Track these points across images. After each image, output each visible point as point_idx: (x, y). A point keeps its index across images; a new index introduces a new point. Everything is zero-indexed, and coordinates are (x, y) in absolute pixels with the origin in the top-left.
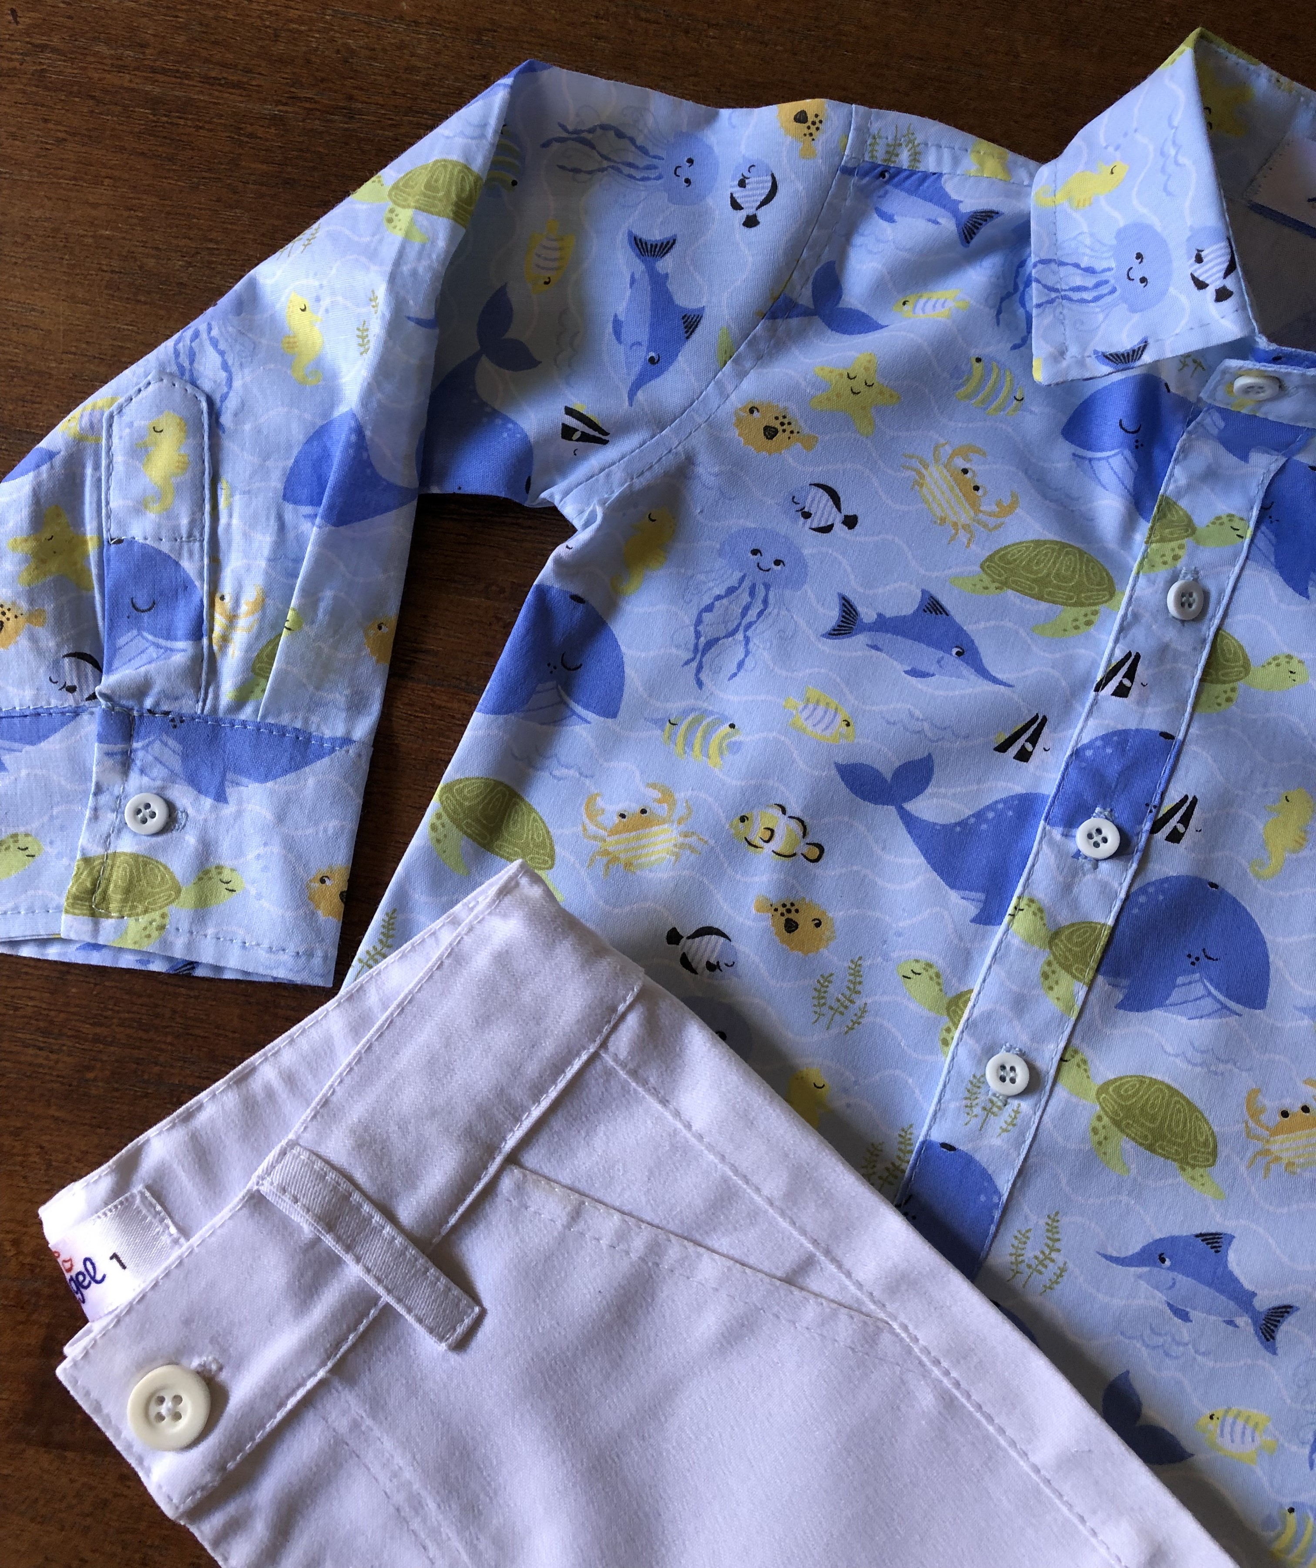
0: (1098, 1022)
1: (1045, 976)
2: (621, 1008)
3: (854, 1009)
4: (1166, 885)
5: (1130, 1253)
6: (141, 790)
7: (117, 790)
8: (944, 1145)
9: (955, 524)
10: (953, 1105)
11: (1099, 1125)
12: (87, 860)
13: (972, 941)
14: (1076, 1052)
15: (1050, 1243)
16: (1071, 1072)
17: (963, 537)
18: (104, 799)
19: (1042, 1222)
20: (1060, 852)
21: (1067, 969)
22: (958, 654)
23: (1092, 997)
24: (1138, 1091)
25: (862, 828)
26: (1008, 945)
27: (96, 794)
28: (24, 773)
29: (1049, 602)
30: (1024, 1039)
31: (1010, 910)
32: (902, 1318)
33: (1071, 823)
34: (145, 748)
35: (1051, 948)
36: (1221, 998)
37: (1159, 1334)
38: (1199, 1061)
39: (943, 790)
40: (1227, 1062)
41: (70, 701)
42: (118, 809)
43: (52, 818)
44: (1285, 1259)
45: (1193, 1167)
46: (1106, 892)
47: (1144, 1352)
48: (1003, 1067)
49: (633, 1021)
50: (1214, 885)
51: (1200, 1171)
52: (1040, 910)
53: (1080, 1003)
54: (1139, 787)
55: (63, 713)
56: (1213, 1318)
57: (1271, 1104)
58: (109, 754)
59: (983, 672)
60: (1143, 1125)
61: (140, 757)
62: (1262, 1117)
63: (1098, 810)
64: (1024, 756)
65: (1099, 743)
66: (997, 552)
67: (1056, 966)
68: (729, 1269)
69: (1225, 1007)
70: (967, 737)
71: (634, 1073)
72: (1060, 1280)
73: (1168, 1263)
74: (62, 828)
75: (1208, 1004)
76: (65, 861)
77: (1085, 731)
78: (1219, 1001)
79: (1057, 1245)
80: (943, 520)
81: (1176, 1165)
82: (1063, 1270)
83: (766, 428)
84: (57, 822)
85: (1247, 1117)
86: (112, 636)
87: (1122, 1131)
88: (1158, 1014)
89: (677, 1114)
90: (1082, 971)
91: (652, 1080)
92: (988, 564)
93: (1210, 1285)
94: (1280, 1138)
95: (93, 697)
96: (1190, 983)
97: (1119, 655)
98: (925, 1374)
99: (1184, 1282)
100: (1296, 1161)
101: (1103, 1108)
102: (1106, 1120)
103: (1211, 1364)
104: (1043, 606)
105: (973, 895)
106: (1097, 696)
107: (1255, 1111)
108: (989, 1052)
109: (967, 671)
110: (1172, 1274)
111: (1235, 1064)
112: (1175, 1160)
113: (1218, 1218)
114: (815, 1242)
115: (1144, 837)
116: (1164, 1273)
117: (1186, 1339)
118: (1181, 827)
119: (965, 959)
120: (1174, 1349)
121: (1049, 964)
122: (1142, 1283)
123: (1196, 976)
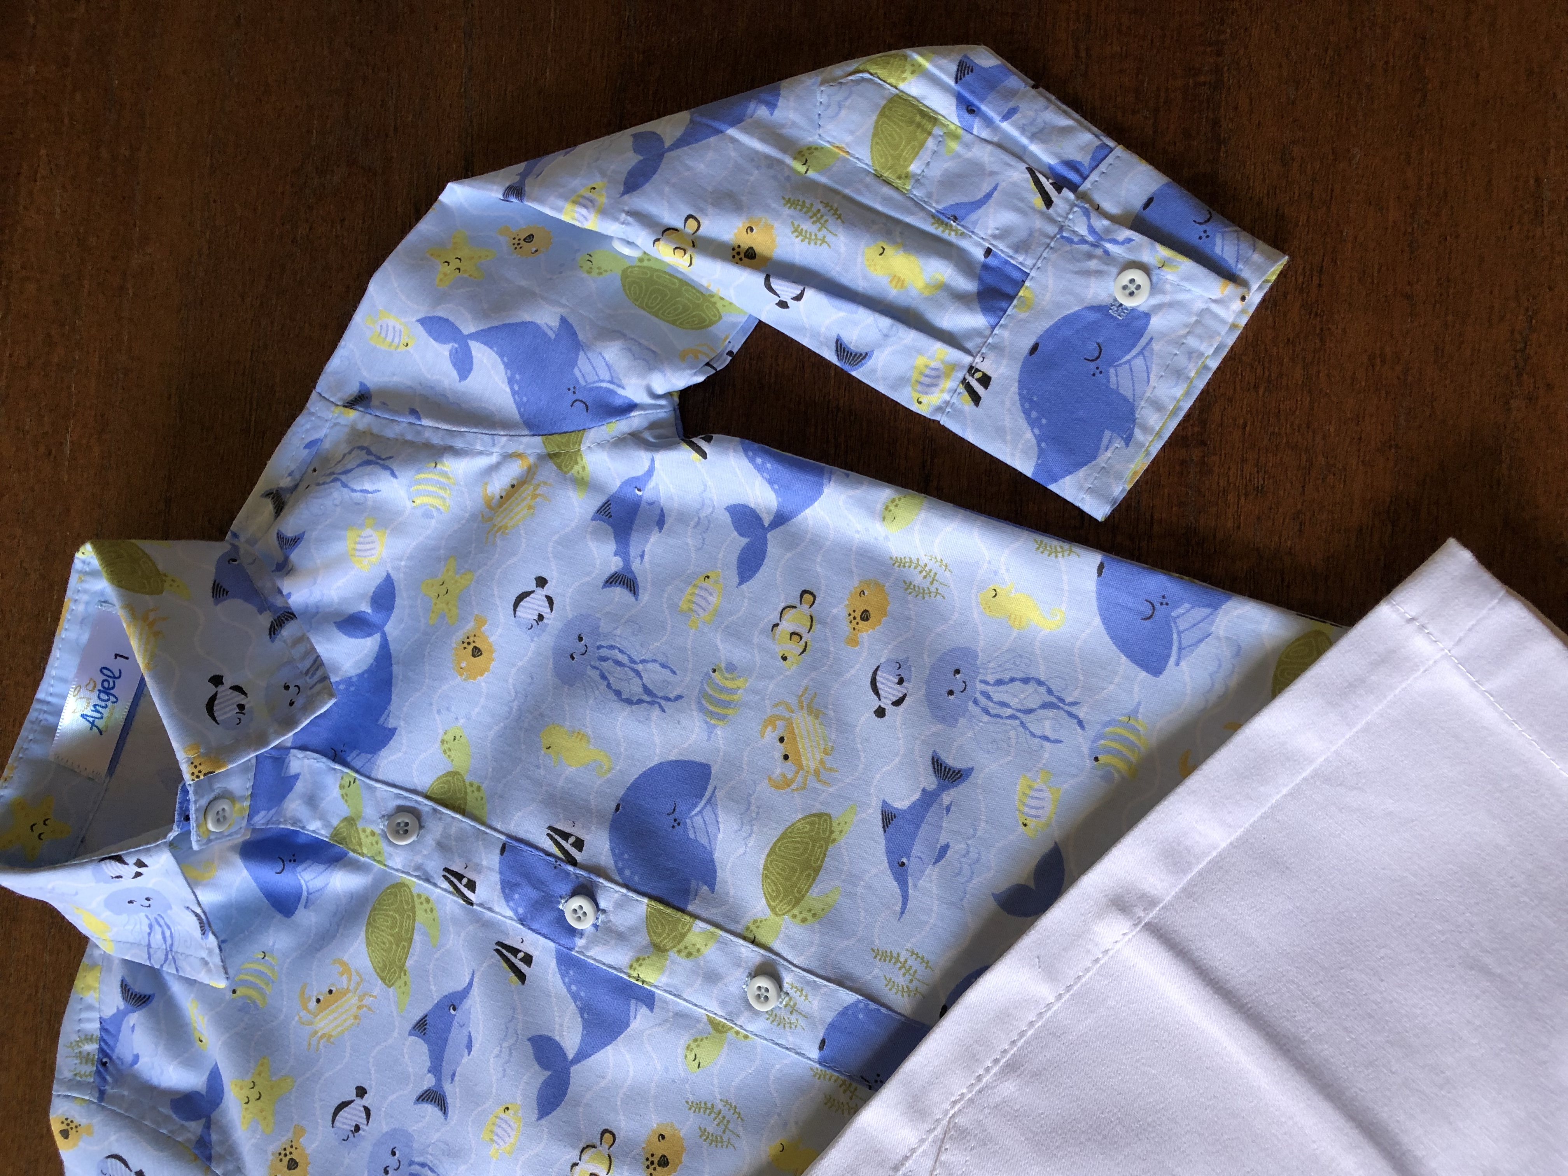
0: (724, 908)
1: (689, 955)
3: (725, 1111)
4: (617, 851)
5: (898, 891)
8: (821, 1048)
9: (359, 1007)
10: (791, 1039)
11: (799, 917)
13: (668, 1011)
14: (748, 928)
15: (893, 960)
16: (763, 936)
17: (368, 1001)
19: (878, 964)
20: (593, 941)
21: (683, 936)
22: (454, 1009)
23: (704, 914)
24: (773, 881)
25: (588, 1096)
26: (667, 985)
29: (413, 933)
30: (740, 974)
31: (640, 984)
32: (946, 1105)
33: (573, 932)
35: (667, 950)
36: (703, 802)
37: (961, 868)
38: (748, 827)
39: (557, 1027)
40: (749, 804)
44: (897, 760)
45: (832, 832)
46: (621, 904)
47: (976, 880)
48: (759, 996)
50: (618, 806)
51: (835, 827)
53: (709, 927)
54: (543, 872)
56: (944, 825)
57: (779, 769)
59: (465, 993)
60: (799, 879)
62: (789, 776)
63: (561, 907)
64: (528, 960)
65: (512, 904)
66: (378, 974)
67: (681, 946)
69: (709, 801)
70: (514, 1009)
72: (920, 955)
73: (904, 860)
75: (708, 813)
77: (504, 914)
78: (705, 805)
79: (895, 955)
80: (356, 1017)
81: (830, 847)
82: (913, 953)
83: (289, 1168)
85: (789, 790)
87: (803, 896)
88: (717, 855)
90: (684, 925)
92: (388, 982)
93: (918, 826)
94: (804, 763)
96: (693, 827)
97: (446, 885)
98: (988, 1087)
99: (918, 849)
100: (822, 747)
101: (786, 912)
102: (796, 911)
103: (983, 824)
104: (417, 937)
106: (477, 905)
107: (785, 783)
108: (748, 1005)
109: (468, 1003)
110: (912, 858)
111: (751, 795)
112: (826, 849)
113: (870, 811)
115: (579, 872)
116: (912, 864)
117: (963, 846)
118: (572, 840)
119: (682, 1019)
120: (973, 855)
121: (679, 951)
122: (921, 883)
123: (688, 821)
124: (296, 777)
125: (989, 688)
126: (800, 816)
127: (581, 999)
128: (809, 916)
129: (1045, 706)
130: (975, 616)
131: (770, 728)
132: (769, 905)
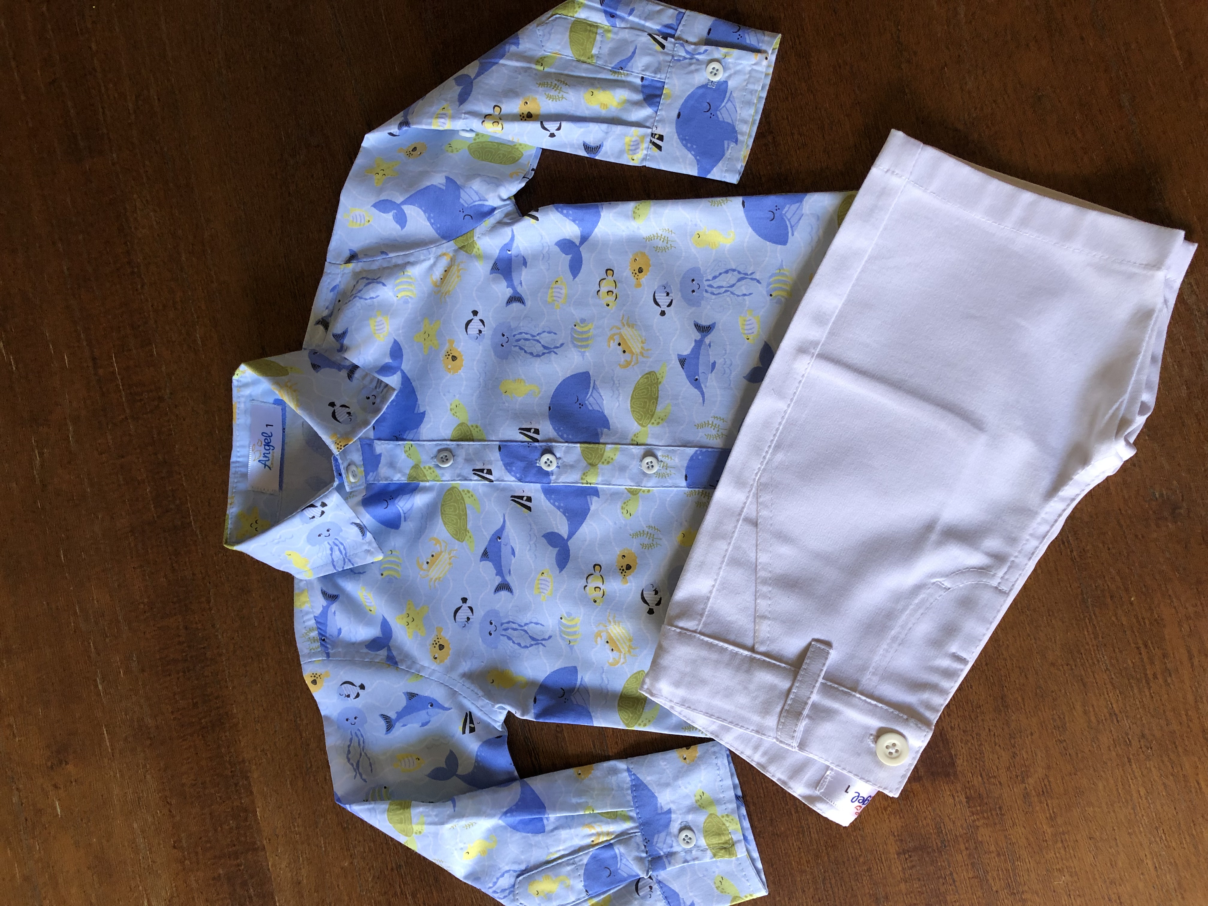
0: (618, 435)
1: (608, 462)
2: (678, 630)
3: (650, 531)
4: (556, 428)
5: (699, 392)
6: (679, 845)
7: (683, 854)
8: (686, 480)
9: (450, 558)
10: (670, 481)
11: (655, 423)
12: (715, 855)
13: (607, 495)
14: (632, 440)
15: (707, 425)
16: (641, 440)
17: (453, 553)
18: (688, 858)
19: (700, 430)
20: (559, 474)
21: (602, 455)
22: (500, 539)
23: (609, 441)
24: (637, 411)
25: (581, 552)
26: (602, 481)
27: (688, 862)
28: (691, 894)
29: (466, 510)
30: (635, 462)
31: (589, 485)
32: (753, 477)
33: (547, 474)
34: (662, 850)
35: (597, 464)
36: (591, 390)
37: (725, 370)
38: (617, 391)
39: (554, 526)
40: (613, 380)
41: (656, 887)
42: (690, 851)
43: (704, 876)
44: (678, 332)
45: (658, 379)
46: (567, 451)
47: (733, 374)
48: (648, 467)
49: (681, 624)
50: (550, 408)
51: (659, 376)
52: (584, 474)
53: (613, 446)
54: (523, 452)
55: (661, 887)
56: (710, 353)
57: (623, 358)
58: (670, 863)
59: (503, 527)
60: (649, 406)
61: (666, 850)
62: (629, 360)
63: (538, 465)
64: (529, 499)
65: (513, 473)
66: (454, 538)
67: (603, 460)
68: (760, 550)
69: (594, 387)
70: (530, 525)
71: (702, 615)
72: (719, 417)
73: (697, 377)
74: (707, 870)
76: (719, 864)
77: (511, 480)
79: (707, 422)
80: (450, 564)
81: (660, 386)
82: (715, 417)
83: (440, 649)
84: (705, 873)
85: (631, 366)
86: (625, 880)
87: (654, 412)
89: (711, 592)
90: (601, 449)
91: (702, 606)
92: (461, 540)
93: (698, 358)
94: (634, 351)
95: (650, 877)
97: (476, 478)
98: (770, 460)
99: (701, 369)
100: (640, 340)
101: (649, 423)
102: (653, 421)
103: (728, 346)
104: (468, 512)
105: (589, 501)
106: (494, 480)
107: (628, 364)
108: (645, 474)
109: (505, 534)
110: (700, 375)
111: (613, 377)
112: (658, 388)
113: (673, 362)
114: (738, 521)
115: (541, 444)
116: (701, 377)
117: (723, 360)
118: (532, 431)
119: (615, 496)
120: (728, 362)
121: (603, 463)
122: (708, 384)
123: (586, 402)
124: (380, 455)
125: (710, 283)
126: (640, 377)
127: (562, 507)
128: (660, 420)
129: (739, 280)
130: (693, 250)
131: (612, 342)
132: (639, 424)
